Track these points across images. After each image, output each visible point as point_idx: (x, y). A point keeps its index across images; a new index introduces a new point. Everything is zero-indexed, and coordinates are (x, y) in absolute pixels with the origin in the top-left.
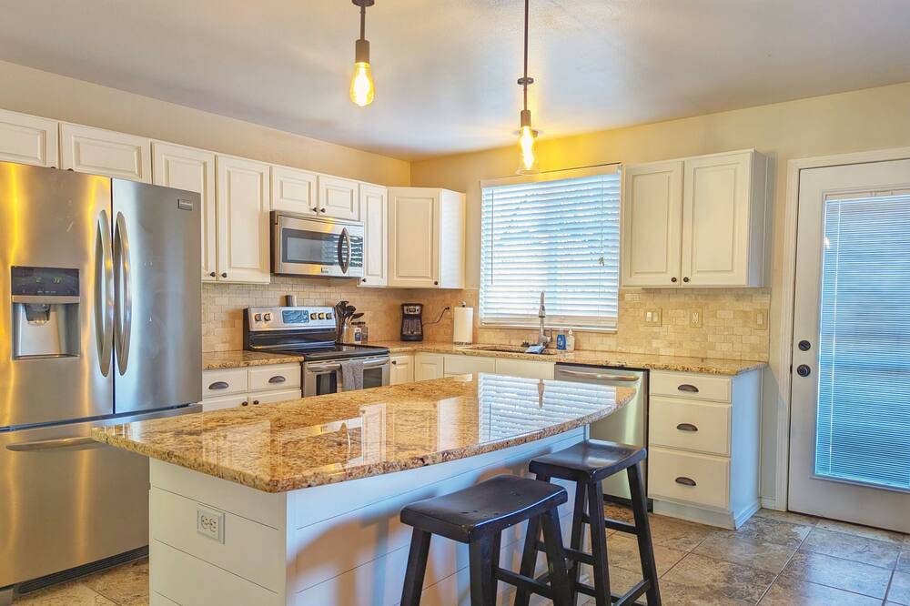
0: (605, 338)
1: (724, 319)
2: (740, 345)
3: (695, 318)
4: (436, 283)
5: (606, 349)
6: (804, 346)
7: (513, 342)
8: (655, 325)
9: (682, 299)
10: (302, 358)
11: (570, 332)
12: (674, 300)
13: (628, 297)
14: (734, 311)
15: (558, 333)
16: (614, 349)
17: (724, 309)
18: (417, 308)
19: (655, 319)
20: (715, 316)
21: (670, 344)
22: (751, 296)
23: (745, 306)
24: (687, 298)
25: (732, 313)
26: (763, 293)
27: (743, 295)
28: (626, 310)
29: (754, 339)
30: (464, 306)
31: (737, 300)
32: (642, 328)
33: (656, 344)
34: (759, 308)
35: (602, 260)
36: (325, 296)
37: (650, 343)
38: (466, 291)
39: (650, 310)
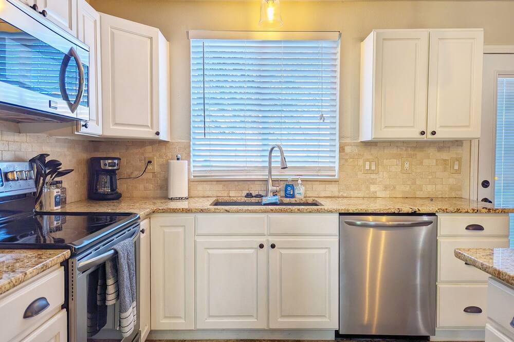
0: (327, 186)
1: (429, 166)
2: (441, 185)
3: (407, 166)
4: (158, 134)
5: (330, 195)
6: (485, 184)
7: (232, 194)
8: (373, 172)
9: (395, 151)
10: (67, 253)
11: (300, 182)
12: (387, 151)
13: (348, 149)
14: (437, 160)
15: (286, 183)
16: (336, 194)
17: (429, 158)
18: (116, 161)
19: (373, 168)
20: (421, 163)
21: (386, 188)
22: (449, 147)
23: (445, 155)
24: (399, 150)
25: (435, 161)
26: (458, 146)
27: (443, 147)
28: (346, 160)
29: (451, 181)
30: (178, 159)
31: (438, 151)
32: (361, 176)
33: (373, 188)
34: (455, 156)
35: (322, 117)
36: (13, 147)
37: (368, 188)
38: (173, 144)
39: (368, 160)
